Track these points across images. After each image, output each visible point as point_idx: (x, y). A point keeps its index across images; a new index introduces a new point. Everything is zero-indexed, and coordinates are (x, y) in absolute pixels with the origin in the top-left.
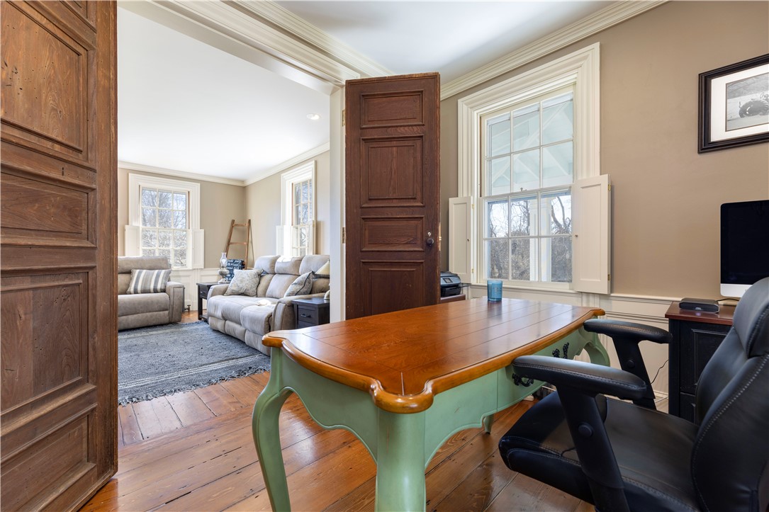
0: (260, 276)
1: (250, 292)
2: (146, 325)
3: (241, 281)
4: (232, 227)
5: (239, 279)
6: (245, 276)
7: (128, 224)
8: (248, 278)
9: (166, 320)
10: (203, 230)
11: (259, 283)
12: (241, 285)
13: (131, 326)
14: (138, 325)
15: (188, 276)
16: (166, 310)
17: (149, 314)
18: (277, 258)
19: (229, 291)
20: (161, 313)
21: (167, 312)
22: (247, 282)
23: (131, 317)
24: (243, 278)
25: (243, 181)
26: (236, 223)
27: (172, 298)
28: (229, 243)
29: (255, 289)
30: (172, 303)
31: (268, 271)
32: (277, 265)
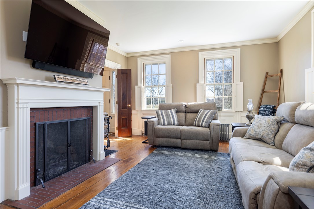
0: (280, 123)
1: (267, 139)
2: (196, 148)
3: (259, 127)
4: (266, 78)
5: (258, 124)
6: (263, 121)
7: (198, 83)
8: (265, 125)
9: (208, 147)
10: (242, 82)
11: (278, 131)
12: (258, 131)
13: (188, 147)
14: (192, 147)
15: (233, 116)
16: (208, 140)
17: (198, 141)
18: (299, 105)
19: (247, 135)
20: (205, 142)
21: (208, 142)
22: (264, 128)
23: (189, 142)
24: (261, 124)
25: (276, 38)
26: (269, 74)
27: (212, 132)
28: (263, 91)
29: (272, 137)
30: (212, 136)
31: (287, 119)
32: (297, 113)
